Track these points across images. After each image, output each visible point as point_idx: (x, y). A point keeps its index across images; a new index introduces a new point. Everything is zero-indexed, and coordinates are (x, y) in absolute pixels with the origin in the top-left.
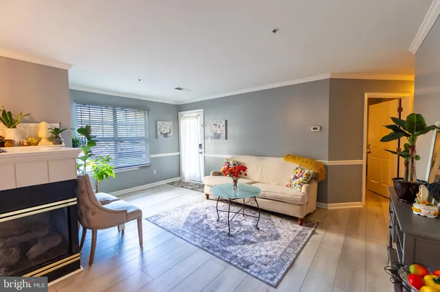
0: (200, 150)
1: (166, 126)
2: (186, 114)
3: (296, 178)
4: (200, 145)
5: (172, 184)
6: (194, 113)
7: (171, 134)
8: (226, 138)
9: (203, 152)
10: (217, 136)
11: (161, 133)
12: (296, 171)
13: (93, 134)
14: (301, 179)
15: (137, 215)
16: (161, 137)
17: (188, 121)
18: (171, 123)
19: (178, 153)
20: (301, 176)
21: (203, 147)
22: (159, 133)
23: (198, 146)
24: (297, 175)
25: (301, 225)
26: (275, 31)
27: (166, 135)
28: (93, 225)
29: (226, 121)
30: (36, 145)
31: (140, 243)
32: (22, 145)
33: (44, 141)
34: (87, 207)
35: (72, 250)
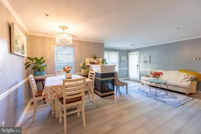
0: (138, 67)
2: (131, 53)
3: (185, 79)
4: (138, 65)
5: (126, 79)
6: (135, 53)
7: (126, 61)
8: (150, 63)
10: (146, 62)
12: (185, 76)
13: (106, 61)
14: (188, 79)
15: (126, 84)
17: (132, 56)
18: (125, 57)
19: (127, 68)
20: (188, 78)
21: (139, 66)
22: (121, 61)
23: (137, 66)
24: (186, 78)
25: (187, 96)
26: (178, 29)
27: (124, 61)
28: (117, 84)
29: (150, 56)
30: (99, 64)
31: (127, 93)
32: (98, 64)
33: (100, 63)
34: (116, 80)
35: (113, 90)
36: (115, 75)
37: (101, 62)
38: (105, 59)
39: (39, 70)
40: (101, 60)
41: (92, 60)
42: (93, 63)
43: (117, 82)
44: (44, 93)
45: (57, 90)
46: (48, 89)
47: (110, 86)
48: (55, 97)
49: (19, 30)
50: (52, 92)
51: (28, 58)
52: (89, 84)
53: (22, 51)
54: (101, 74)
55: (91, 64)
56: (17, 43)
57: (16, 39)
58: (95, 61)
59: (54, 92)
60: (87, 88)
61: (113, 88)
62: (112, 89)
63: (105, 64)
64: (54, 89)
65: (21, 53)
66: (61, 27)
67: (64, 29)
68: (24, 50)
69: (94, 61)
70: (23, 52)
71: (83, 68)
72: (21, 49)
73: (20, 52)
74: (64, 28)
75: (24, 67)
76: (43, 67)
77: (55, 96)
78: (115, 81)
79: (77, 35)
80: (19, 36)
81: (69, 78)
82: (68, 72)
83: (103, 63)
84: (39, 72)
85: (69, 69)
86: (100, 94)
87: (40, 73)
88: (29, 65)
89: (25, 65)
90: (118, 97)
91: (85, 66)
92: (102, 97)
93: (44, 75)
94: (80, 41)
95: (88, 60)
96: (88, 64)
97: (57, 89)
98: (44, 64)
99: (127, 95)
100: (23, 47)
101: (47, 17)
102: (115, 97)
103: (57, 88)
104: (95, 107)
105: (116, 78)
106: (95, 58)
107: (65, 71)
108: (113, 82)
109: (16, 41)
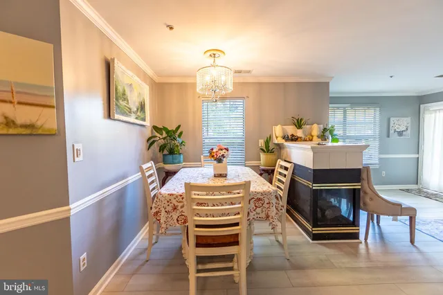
1: (401, 123)
5: (408, 191)
7: (409, 131)
11: (395, 131)
15: (410, 212)
16: (394, 136)
17: (439, 115)
18: (409, 119)
19: (416, 156)
22: (392, 132)
27: (400, 134)
28: (369, 207)
30: (311, 140)
31: (412, 241)
32: (306, 141)
33: (315, 138)
34: (365, 193)
35: (355, 223)
36: (364, 175)
37: (318, 137)
38: (333, 127)
39: (172, 152)
40: (316, 129)
41: (291, 130)
42: (294, 139)
43: (371, 199)
44: (156, 208)
45: (180, 204)
46: (163, 199)
47: (344, 207)
48: (176, 221)
49: (130, 73)
50: (169, 208)
51: (155, 128)
52: (267, 201)
53: (139, 113)
54: (315, 171)
55: (286, 141)
56: (125, 99)
57: (124, 91)
58: (299, 133)
59: (175, 208)
60: (259, 210)
61: (356, 216)
62: (351, 218)
63: (332, 141)
64: (174, 202)
65: (137, 118)
66: (208, 54)
67: (214, 57)
68: (145, 112)
69: (296, 132)
70: (142, 117)
71: (264, 151)
72: (136, 109)
73: (133, 116)
74: (214, 54)
75: (144, 145)
76: (177, 146)
77: (178, 220)
78: (362, 194)
79: (248, 69)
80: (131, 85)
81: (221, 176)
82: (219, 160)
83: (323, 137)
84: (170, 157)
85: (222, 152)
86: (309, 227)
87: (173, 159)
88: (154, 142)
89: (148, 141)
90: (371, 251)
91: (270, 145)
92: (316, 237)
93: (179, 162)
94: (260, 84)
95: (278, 131)
96: (280, 141)
97: (180, 202)
98: (180, 140)
99: (414, 249)
100: (142, 107)
101: (172, 31)
102: (362, 246)
103: (181, 200)
104: (287, 264)
105: (366, 185)
106: (299, 124)
107: (213, 156)
108: (355, 198)
109: (124, 94)
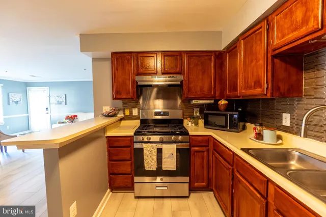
0: (47, 112)
1: (17, 97)
2: (33, 89)
4: (47, 109)
7: (22, 101)
8: (66, 104)
9: (49, 113)
10: (60, 103)
11: (13, 101)
18: (21, 95)
19: (27, 115)
21: (49, 109)
27: (16, 103)
29: (65, 95)
